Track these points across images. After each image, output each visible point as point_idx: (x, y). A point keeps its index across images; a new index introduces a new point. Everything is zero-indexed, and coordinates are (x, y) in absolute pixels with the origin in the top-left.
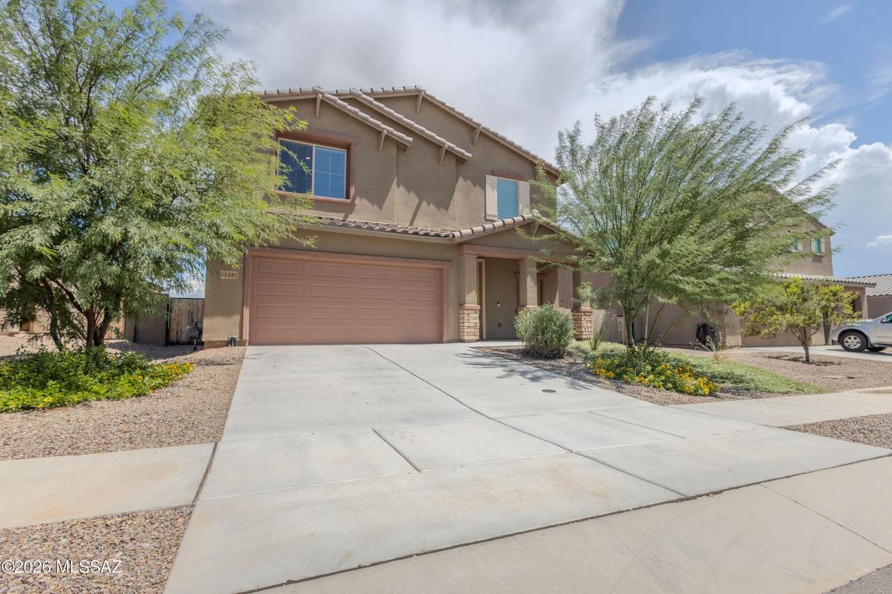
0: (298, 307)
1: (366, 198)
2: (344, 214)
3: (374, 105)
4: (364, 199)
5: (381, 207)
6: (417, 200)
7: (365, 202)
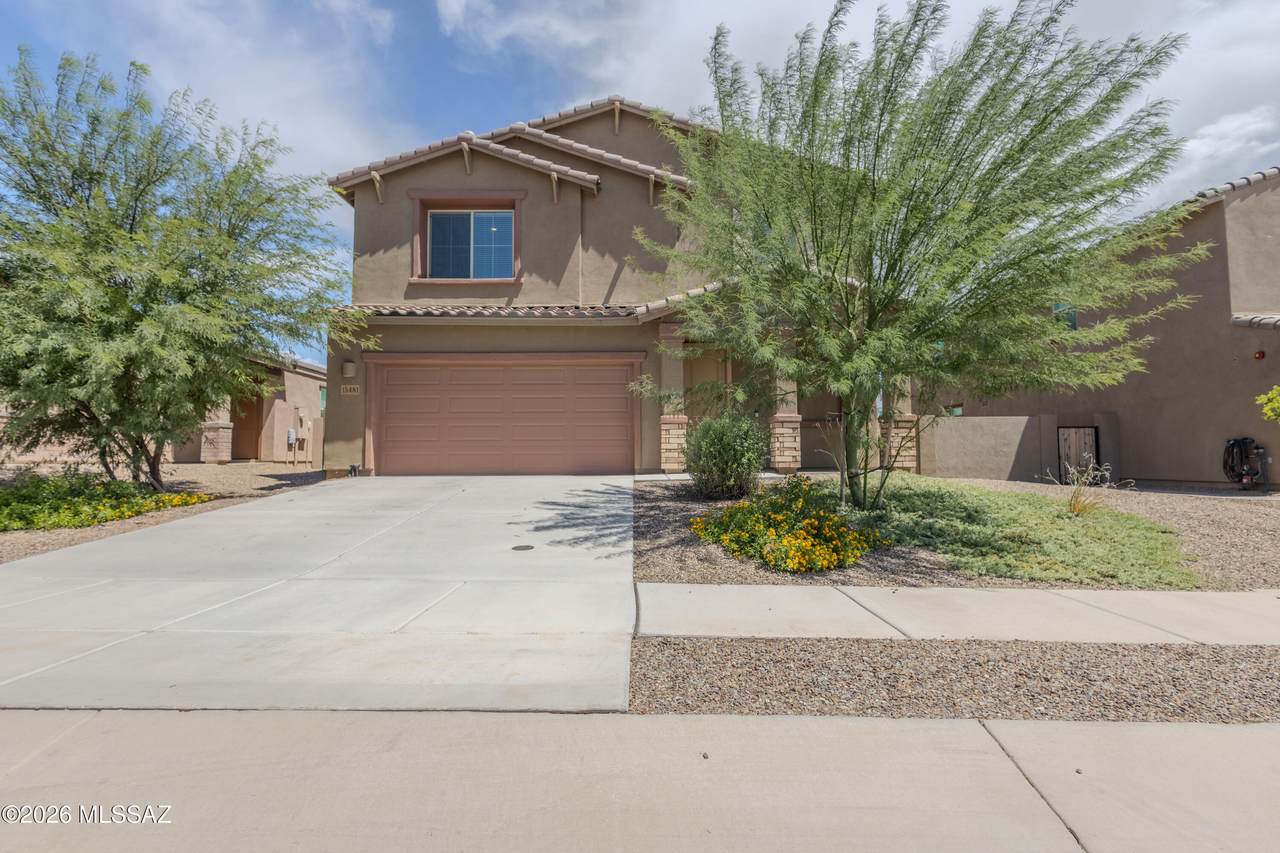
0: (434, 427)
1: (537, 273)
2: (506, 299)
3: (546, 139)
4: (534, 275)
5: (557, 283)
6: (615, 265)
7: (535, 278)
